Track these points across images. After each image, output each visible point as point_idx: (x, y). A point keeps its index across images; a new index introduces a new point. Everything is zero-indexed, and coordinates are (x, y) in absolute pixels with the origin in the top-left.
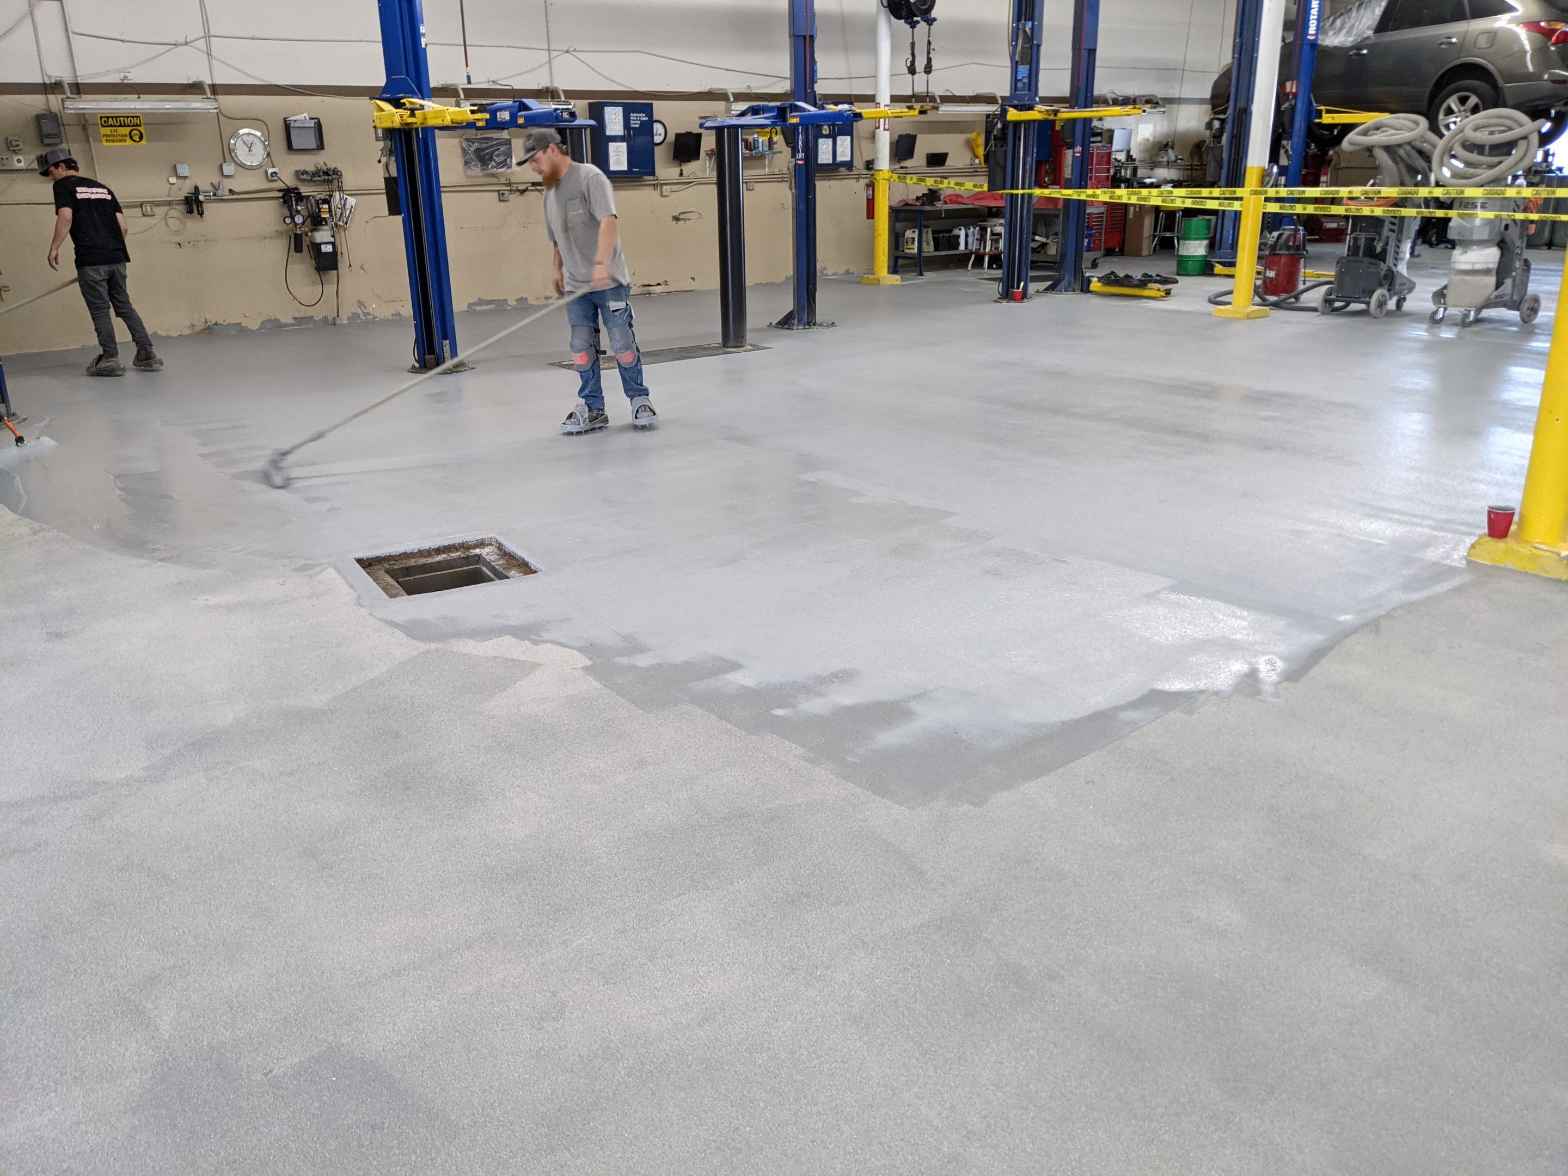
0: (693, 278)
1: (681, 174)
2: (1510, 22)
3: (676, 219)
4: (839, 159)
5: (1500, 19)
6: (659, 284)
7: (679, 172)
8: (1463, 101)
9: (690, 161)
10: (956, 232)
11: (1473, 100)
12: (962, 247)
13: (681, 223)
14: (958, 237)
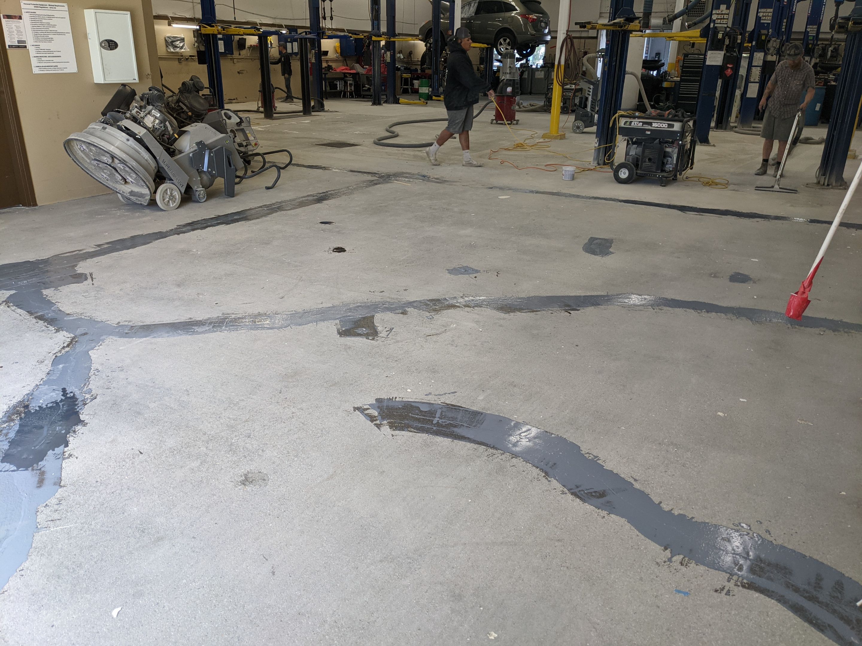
0: (246, 97)
1: (240, 55)
2: (515, 14)
3: (239, 73)
4: (294, 51)
5: (513, 13)
6: (234, 99)
7: (238, 54)
8: (505, 40)
9: (243, 49)
10: (335, 82)
11: (508, 40)
12: (338, 89)
13: (241, 74)
14: (337, 84)
